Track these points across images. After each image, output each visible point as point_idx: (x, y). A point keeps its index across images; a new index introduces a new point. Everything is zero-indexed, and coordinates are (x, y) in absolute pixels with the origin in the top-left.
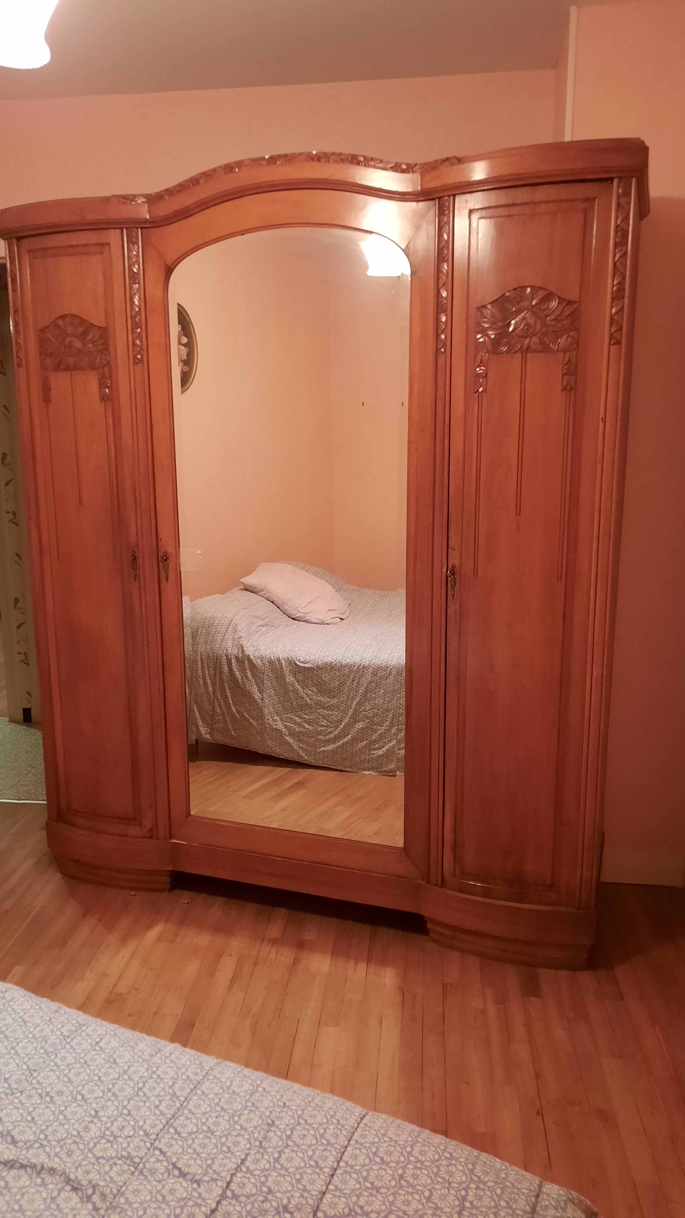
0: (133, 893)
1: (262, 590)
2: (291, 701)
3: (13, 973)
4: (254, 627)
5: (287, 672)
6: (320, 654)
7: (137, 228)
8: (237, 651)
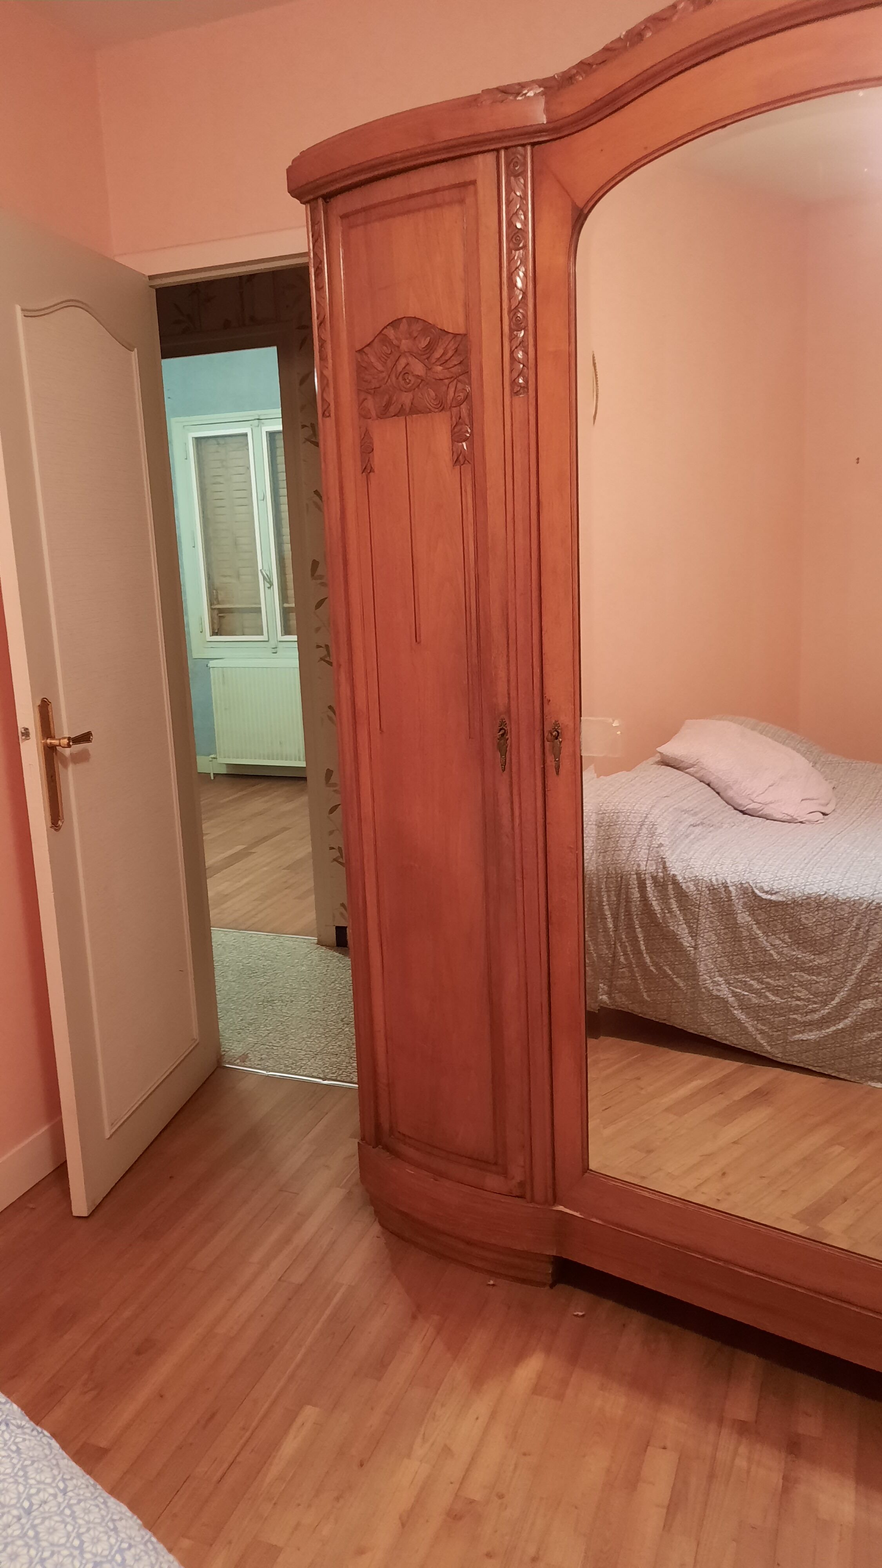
0: (492, 1282)
1: (693, 766)
2: (744, 954)
3: (299, 1420)
4: (682, 828)
5: (738, 906)
6: (797, 880)
7: (524, 145)
8: (654, 868)
